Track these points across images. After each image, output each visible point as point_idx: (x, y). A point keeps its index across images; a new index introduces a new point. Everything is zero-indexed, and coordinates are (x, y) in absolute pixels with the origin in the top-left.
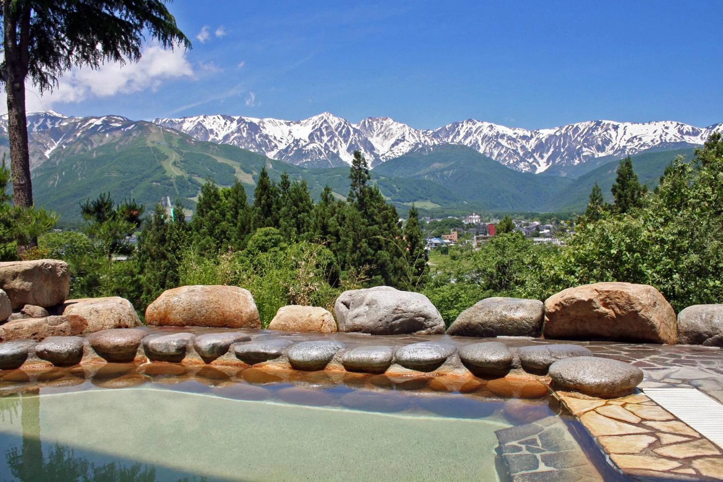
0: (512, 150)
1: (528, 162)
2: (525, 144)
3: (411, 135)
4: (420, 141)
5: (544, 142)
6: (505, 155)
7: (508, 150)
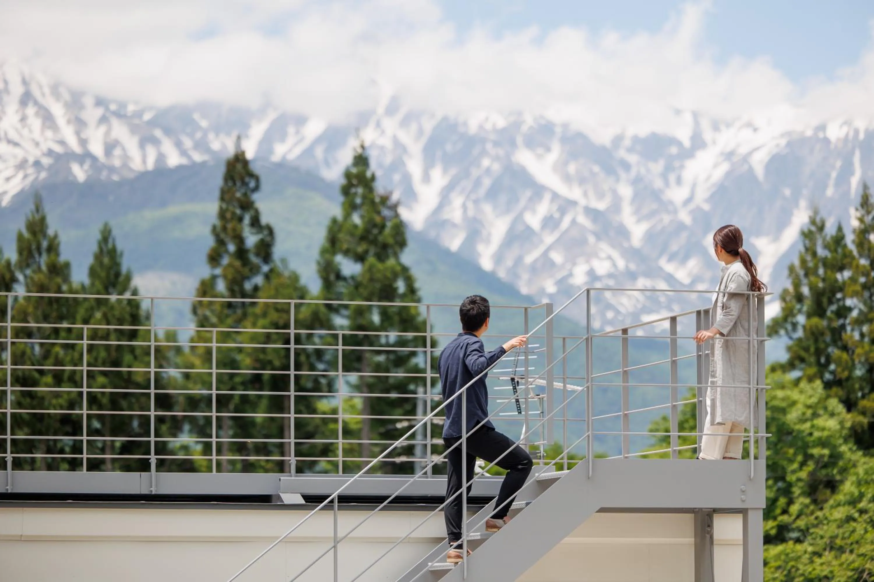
0: (589, 211)
1: (670, 278)
2: (658, 183)
3: (31, 110)
4: (83, 142)
5: (759, 171)
6: (549, 239)
7: (563, 211)
